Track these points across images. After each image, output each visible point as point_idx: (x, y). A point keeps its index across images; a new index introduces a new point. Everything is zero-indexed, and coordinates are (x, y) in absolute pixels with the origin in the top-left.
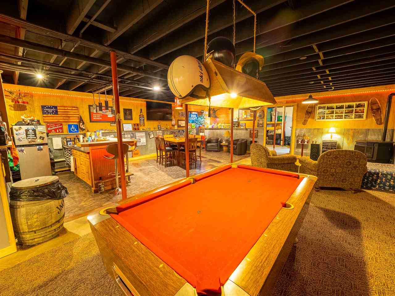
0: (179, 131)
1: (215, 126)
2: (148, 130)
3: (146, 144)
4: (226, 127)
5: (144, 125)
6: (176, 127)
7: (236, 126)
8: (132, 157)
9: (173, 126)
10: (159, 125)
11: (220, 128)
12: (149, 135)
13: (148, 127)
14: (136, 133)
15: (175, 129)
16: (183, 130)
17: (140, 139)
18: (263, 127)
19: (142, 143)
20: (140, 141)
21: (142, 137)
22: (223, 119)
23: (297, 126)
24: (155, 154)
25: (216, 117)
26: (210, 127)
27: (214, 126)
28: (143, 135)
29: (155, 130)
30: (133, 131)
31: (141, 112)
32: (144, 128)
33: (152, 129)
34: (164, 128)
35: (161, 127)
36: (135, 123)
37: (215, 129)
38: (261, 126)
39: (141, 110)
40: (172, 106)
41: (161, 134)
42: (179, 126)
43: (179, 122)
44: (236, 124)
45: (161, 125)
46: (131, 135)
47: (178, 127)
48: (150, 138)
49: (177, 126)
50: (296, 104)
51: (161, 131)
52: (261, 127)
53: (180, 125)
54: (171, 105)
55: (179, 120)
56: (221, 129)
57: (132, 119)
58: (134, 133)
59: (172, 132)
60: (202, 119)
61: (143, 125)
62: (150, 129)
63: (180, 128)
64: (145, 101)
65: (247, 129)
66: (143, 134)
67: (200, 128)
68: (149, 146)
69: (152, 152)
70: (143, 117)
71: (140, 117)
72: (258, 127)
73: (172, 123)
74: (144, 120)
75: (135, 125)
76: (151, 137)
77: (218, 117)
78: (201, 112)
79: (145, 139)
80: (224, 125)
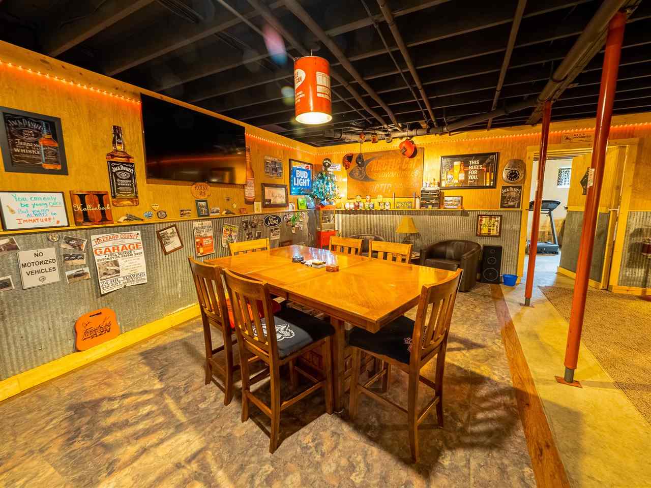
0: (267, 221)
1: (364, 204)
2: (155, 219)
3: (149, 278)
4: (398, 207)
5: (135, 200)
6: (258, 207)
7: (433, 205)
8: (77, 350)
9: (250, 202)
10: (202, 198)
11: (382, 210)
12: (160, 238)
13: (157, 208)
14: (93, 237)
15: (256, 212)
16: (277, 217)
17: (116, 263)
18: (518, 207)
19: (129, 278)
20: (118, 272)
21: (126, 251)
22: (390, 185)
23: (633, 205)
24: (193, 310)
25: (366, 179)
26: (350, 206)
27: (361, 204)
28: (128, 241)
29: (185, 218)
30: (73, 226)
31: (114, 142)
32: (135, 211)
33: (173, 217)
34: (218, 209)
35: (207, 207)
36: (85, 189)
37: (364, 212)
38: (512, 204)
39: (117, 131)
40: (247, 134)
41: (211, 234)
42: (267, 204)
43: (267, 190)
44: (432, 199)
45: (209, 200)
46: (58, 249)
47: (264, 206)
48: (166, 253)
49: (260, 203)
50: (636, 140)
51: (209, 223)
52: (513, 207)
53: (270, 201)
54: (242, 129)
55: (264, 185)
56: (382, 212)
57: (64, 171)
58: (79, 235)
59: (246, 222)
60: (327, 184)
61: (131, 200)
62: (161, 214)
63: (269, 211)
64: (134, 94)
65: (464, 213)
66: (135, 238)
67: (324, 209)
68: (163, 283)
69: (173, 304)
70: (131, 166)
71: (111, 164)
72: (502, 207)
73: (247, 194)
74: (132, 177)
75: (82, 197)
76: (168, 248)
77: (374, 178)
78: (324, 164)
79: (141, 260)
80: (392, 200)
